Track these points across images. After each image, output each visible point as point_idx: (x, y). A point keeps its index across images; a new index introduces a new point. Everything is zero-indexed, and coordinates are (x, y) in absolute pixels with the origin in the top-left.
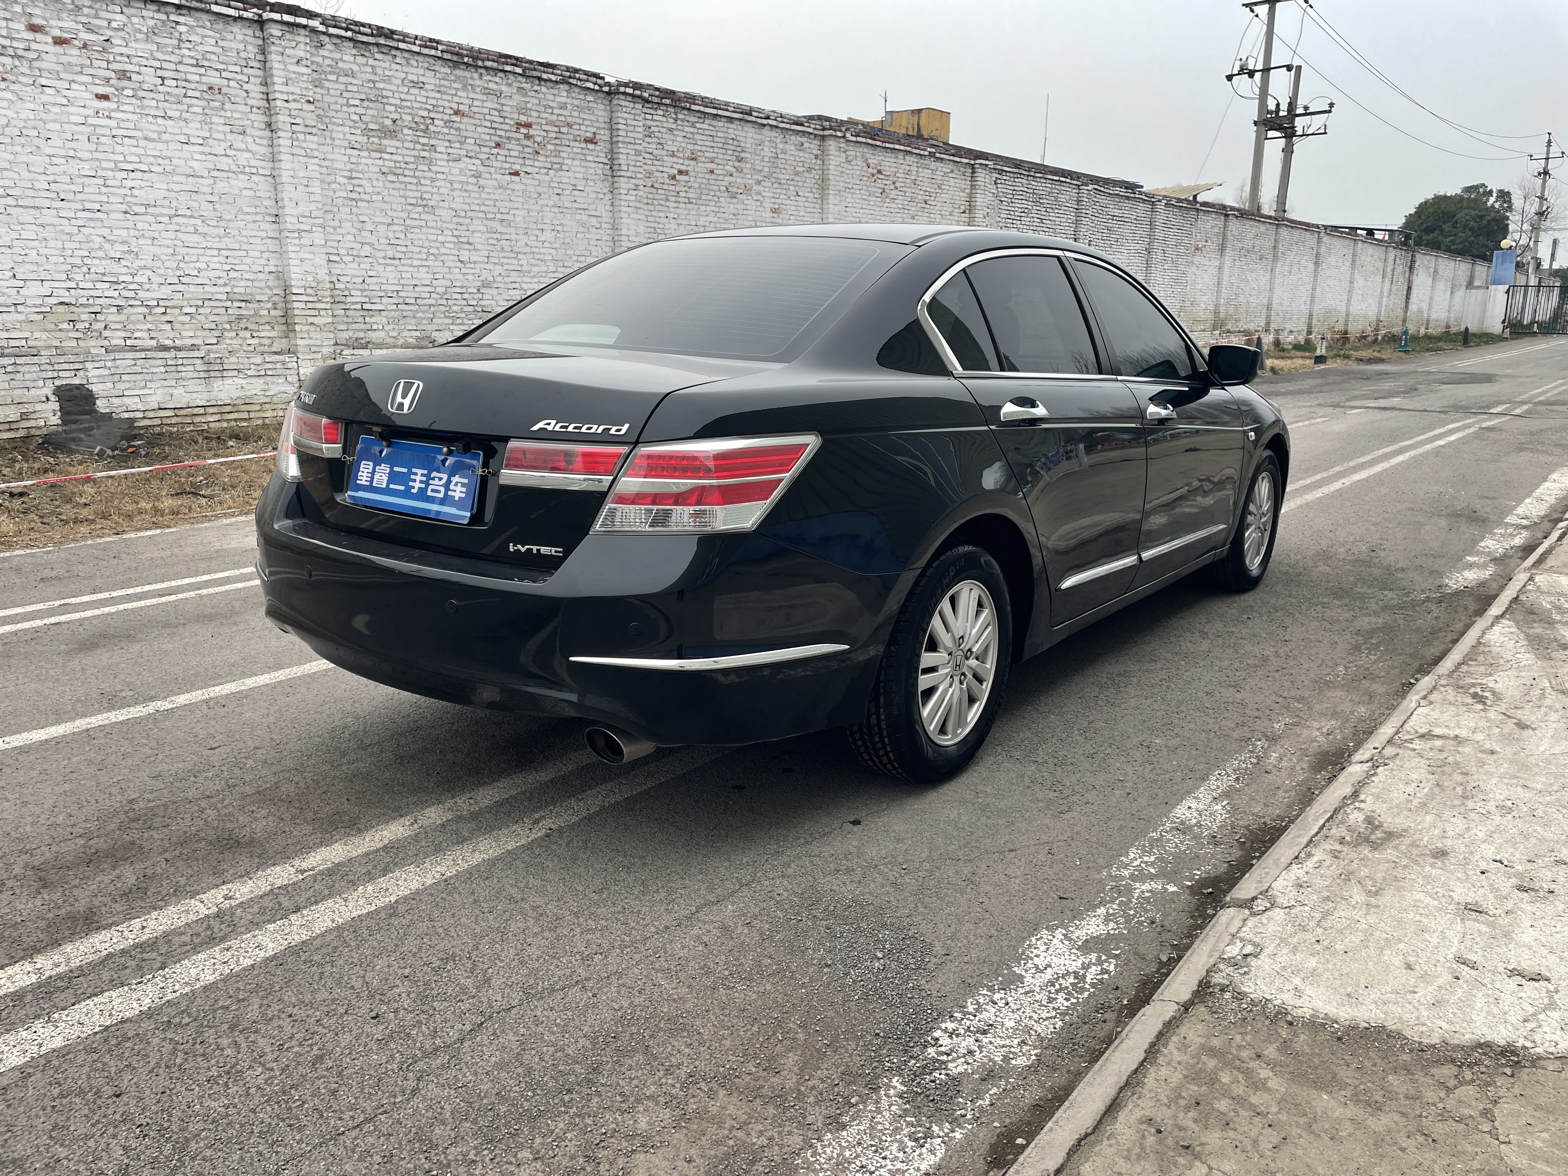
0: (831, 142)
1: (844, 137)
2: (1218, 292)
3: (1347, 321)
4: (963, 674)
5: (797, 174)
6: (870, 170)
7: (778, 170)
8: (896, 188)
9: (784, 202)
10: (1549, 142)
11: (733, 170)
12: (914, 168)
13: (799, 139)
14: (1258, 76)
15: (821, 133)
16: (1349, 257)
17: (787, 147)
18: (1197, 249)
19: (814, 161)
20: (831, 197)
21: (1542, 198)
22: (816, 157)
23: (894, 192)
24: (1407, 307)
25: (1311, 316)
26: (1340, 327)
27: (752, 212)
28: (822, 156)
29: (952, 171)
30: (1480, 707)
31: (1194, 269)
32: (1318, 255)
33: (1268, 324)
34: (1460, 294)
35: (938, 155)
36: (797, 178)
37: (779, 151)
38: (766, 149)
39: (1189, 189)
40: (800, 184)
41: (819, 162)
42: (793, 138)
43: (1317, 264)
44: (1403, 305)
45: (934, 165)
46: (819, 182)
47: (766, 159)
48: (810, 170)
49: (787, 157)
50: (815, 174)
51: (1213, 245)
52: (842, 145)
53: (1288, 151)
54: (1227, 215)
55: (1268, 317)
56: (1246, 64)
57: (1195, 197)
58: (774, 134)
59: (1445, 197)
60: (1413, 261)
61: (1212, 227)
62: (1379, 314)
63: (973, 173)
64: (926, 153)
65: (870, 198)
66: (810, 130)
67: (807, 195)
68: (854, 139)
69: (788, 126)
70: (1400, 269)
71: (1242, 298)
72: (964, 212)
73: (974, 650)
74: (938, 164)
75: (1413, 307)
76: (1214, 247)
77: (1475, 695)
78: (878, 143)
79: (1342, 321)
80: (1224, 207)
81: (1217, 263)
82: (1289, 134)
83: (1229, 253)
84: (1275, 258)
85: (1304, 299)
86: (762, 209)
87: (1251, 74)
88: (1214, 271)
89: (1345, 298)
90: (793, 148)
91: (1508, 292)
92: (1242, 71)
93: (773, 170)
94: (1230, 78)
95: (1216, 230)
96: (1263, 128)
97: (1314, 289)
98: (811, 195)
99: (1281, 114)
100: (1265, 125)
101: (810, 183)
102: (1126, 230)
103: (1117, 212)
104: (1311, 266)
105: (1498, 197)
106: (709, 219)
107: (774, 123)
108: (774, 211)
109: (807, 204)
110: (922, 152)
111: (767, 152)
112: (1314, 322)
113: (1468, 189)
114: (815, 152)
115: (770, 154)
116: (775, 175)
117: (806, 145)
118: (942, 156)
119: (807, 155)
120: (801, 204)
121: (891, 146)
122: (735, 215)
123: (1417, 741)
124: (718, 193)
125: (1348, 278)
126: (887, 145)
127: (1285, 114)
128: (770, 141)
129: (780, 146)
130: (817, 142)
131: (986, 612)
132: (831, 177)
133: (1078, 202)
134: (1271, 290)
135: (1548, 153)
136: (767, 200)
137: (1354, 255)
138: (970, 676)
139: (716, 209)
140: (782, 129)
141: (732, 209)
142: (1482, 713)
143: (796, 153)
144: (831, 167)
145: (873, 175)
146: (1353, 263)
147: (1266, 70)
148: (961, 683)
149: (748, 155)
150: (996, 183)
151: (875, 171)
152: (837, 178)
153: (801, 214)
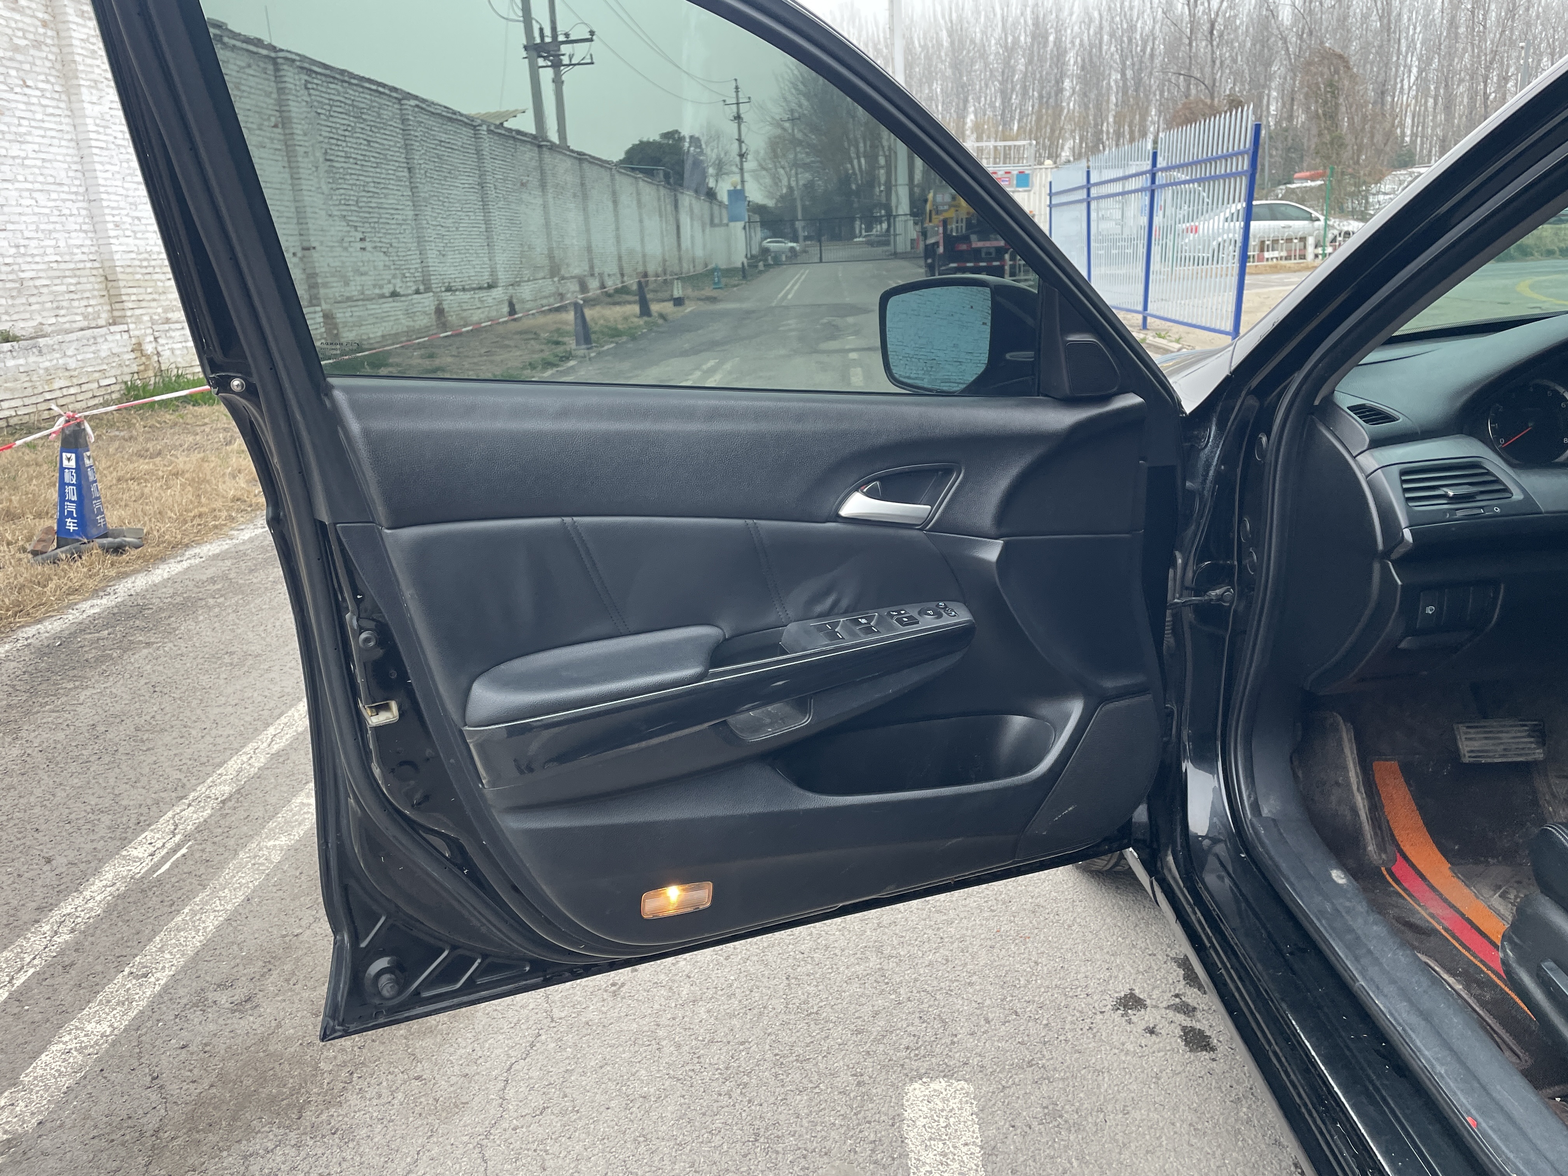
2: (549, 234)
3: (644, 262)
10: (737, 88)
18: (522, 184)
19: (41, 30)
20: (84, 90)
21: (740, 141)
22: (45, 24)
26: (640, 269)
29: (249, 66)
31: (524, 207)
32: (614, 193)
33: (592, 267)
34: (708, 229)
39: (498, 115)
43: (615, 203)
44: (677, 244)
50: (49, 53)
51: (534, 180)
53: (558, 82)
54: (540, 147)
55: (592, 260)
57: (502, 124)
59: (648, 143)
60: (676, 200)
61: (531, 159)
62: (663, 254)
63: (277, 70)
67: (41, 85)
70: (669, 208)
76: (536, 182)
80: (535, 137)
81: (542, 201)
82: (557, 65)
84: (585, 196)
88: (541, 210)
89: (639, 238)
95: (534, 163)
96: (535, 54)
99: (547, 40)
100: (534, 51)
101: (42, 66)
102: (457, 158)
103: (443, 137)
104: (612, 205)
105: (690, 142)
109: (44, 102)
112: (623, 264)
113: (667, 135)
114: (40, 15)
119: (28, 20)
120: (34, 100)
125: (638, 217)
127: (550, 40)
132: (78, 58)
133: (404, 121)
134: (588, 231)
135: (737, 99)
137: (638, 194)
144: (75, 42)
146: (639, 202)
153: (39, 116)
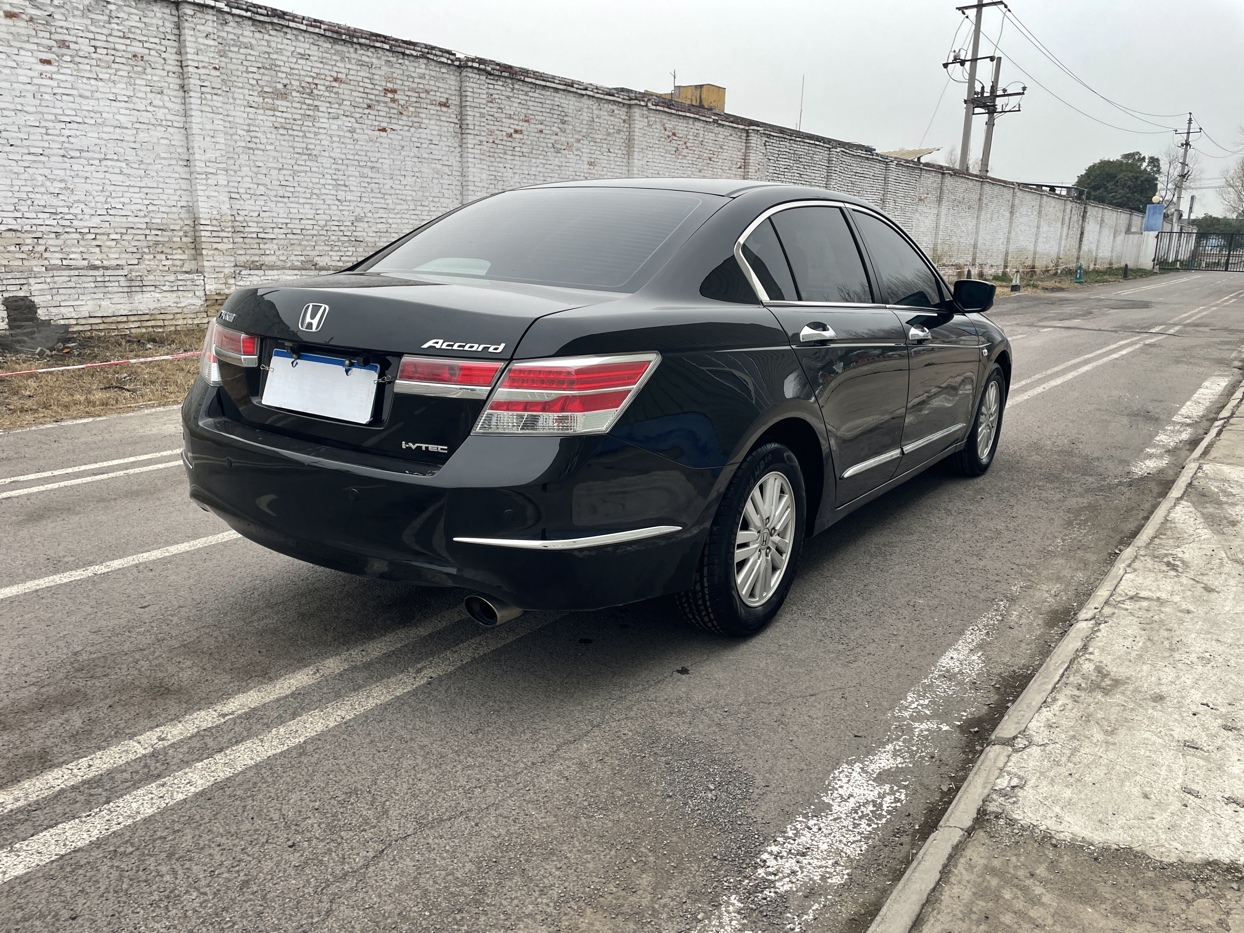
0: (636, 110)
1: (646, 106)
2: (936, 234)
3: (1034, 258)
4: (769, 548)
5: (609, 134)
6: (667, 133)
7: (594, 131)
8: (687, 148)
9: (598, 157)
10: (1190, 120)
11: (558, 130)
12: (701, 132)
13: (610, 106)
14: (968, 64)
15: (628, 102)
16: (1037, 207)
17: (601, 113)
18: (920, 200)
19: (622, 125)
20: (636, 154)
21: (1184, 164)
22: (624, 121)
23: (685, 151)
24: (1080, 247)
25: (1007, 254)
26: (1029, 263)
27: (573, 165)
28: (629, 121)
29: (731, 135)
30: (1173, 573)
31: (918, 215)
32: (1013, 206)
33: (974, 259)
34: (1121, 237)
35: (720, 122)
36: (609, 138)
37: (595, 116)
38: (585, 114)
39: (914, 152)
40: (612, 143)
41: (626, 125)
42: (606, 106)
43: (1012, 213)
44: (1077, 246)
45: (717, 130)
46: (627, 141)
47: (585, 122)
48: (619, 132)
49: (601, 121)
50: (623, 135)
51: (932, 197)
52: (645, 112)
53: (990, 124)
54: (943, 174)
55: (974, 254)
56: (959, 55)
57: (919, 159)
58: (590, 102)
59: (1109, 162)
60: (1085, 212)
61: (932, 183)
62: (1059, 254)
63: (748, 136)
64: (711, 120)
65: (667, 155)
66: (620, 100)
67: (616, 151)
68: (654, 107)
69: (602, 96)
70: (1075, 218)
71: (954, 239)
72: (740, 168)
73: (777, 528)
74: (720, 129)
75: (1085, 248)
76: (934, 198)
77: (1168, 564)
78: (673, 111)
79: (1030, 259)
80: (941, 167)
81: (936, 211)
82: (992, 110)
83: (945, 203)
84: (980, 208)
85: (1002, 241)
86: (581, 162)
87: (963, 63)
88: (932, 217)
89: (1033, 240)
90: (606, 113)
91: (1157, 237)
92: (956, 60)
93: (589, 131)
94: (946, 65)
95: (935, 185)
96: (972, 106)
97: (1009, 232)
98: (620, 152)
99: (986, 95)
100: (973, 103)
101: (619, 142)
102: (865, 184)
103: (859, 170)
104: (1008, 215)
105: (1149, 162)
106: (539, 169)
107: (591, 93)
108: (591, 164)
109: (616, 159)
110: (708, 119)
111: (585, 116)
112: (1009, 258)
113: (1126, 156)
114: (623, 117)
115: (587, 119)
116: (591, 135)
117: (616, 112)
118: (724, 123)
119: (617, 120)
120: (612, 159)
121: (684, 114)
122: (559, 166)
123: (1128, 602)
124: (546, 149)
125: (1036, 224)
126: (680, 113)
127: (988, 95)
128: (588, 108)
129: (596, 112)
130: (625, 109)
131: (786, 497)
132: (636, 138)
133: (829, 161)
134: (977, 233)
135: (1189, 128)
136: (585, 155)
137: (1040, 206)
138: (773, 549)
139: (544, 162)
140: (597, 98)
141: (557, 162)
142: (1176, 579)
143: (608, 118)
144: (636, 130)
145: (669, 137)
146: (1040, 212)
147: (974, 60)
148: (767, 555)
149: (570, 119)
150: (765, 145)
151: (671, 134)
152: (641, 139)
153: (612, 166)
